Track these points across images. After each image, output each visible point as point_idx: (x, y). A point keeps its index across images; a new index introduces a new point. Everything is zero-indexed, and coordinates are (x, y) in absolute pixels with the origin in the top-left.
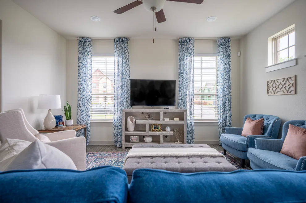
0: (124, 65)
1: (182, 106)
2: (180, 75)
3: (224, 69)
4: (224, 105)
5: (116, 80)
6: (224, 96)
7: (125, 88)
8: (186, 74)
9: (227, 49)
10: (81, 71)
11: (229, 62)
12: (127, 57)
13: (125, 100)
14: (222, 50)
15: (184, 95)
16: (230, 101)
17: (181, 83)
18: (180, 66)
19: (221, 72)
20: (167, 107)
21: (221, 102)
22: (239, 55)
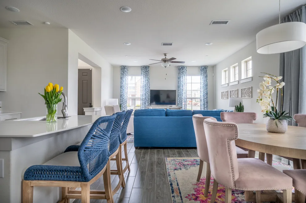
0: (147, 81)
1: (180, 105)
2: (179, 87)
3: (204, 84)
4: (204, 105)
5: (142, 90)
6: (204, 99)
7: (147, 95)
8: (182, 87)
9: (206, 72)
10: (122, 85)
11: (207, 80)
12: (148, 77)
13: (147, 102)
14: (202, 73)
15: (181, 98)
16: (207, 102)
17: (179, 92)
18: (179, 82)
19: (202, 85)
20: (171, 106)
21: (203, 103)
22: (213, 75)
